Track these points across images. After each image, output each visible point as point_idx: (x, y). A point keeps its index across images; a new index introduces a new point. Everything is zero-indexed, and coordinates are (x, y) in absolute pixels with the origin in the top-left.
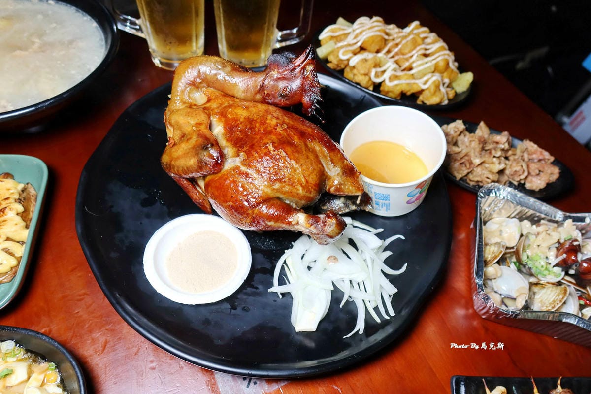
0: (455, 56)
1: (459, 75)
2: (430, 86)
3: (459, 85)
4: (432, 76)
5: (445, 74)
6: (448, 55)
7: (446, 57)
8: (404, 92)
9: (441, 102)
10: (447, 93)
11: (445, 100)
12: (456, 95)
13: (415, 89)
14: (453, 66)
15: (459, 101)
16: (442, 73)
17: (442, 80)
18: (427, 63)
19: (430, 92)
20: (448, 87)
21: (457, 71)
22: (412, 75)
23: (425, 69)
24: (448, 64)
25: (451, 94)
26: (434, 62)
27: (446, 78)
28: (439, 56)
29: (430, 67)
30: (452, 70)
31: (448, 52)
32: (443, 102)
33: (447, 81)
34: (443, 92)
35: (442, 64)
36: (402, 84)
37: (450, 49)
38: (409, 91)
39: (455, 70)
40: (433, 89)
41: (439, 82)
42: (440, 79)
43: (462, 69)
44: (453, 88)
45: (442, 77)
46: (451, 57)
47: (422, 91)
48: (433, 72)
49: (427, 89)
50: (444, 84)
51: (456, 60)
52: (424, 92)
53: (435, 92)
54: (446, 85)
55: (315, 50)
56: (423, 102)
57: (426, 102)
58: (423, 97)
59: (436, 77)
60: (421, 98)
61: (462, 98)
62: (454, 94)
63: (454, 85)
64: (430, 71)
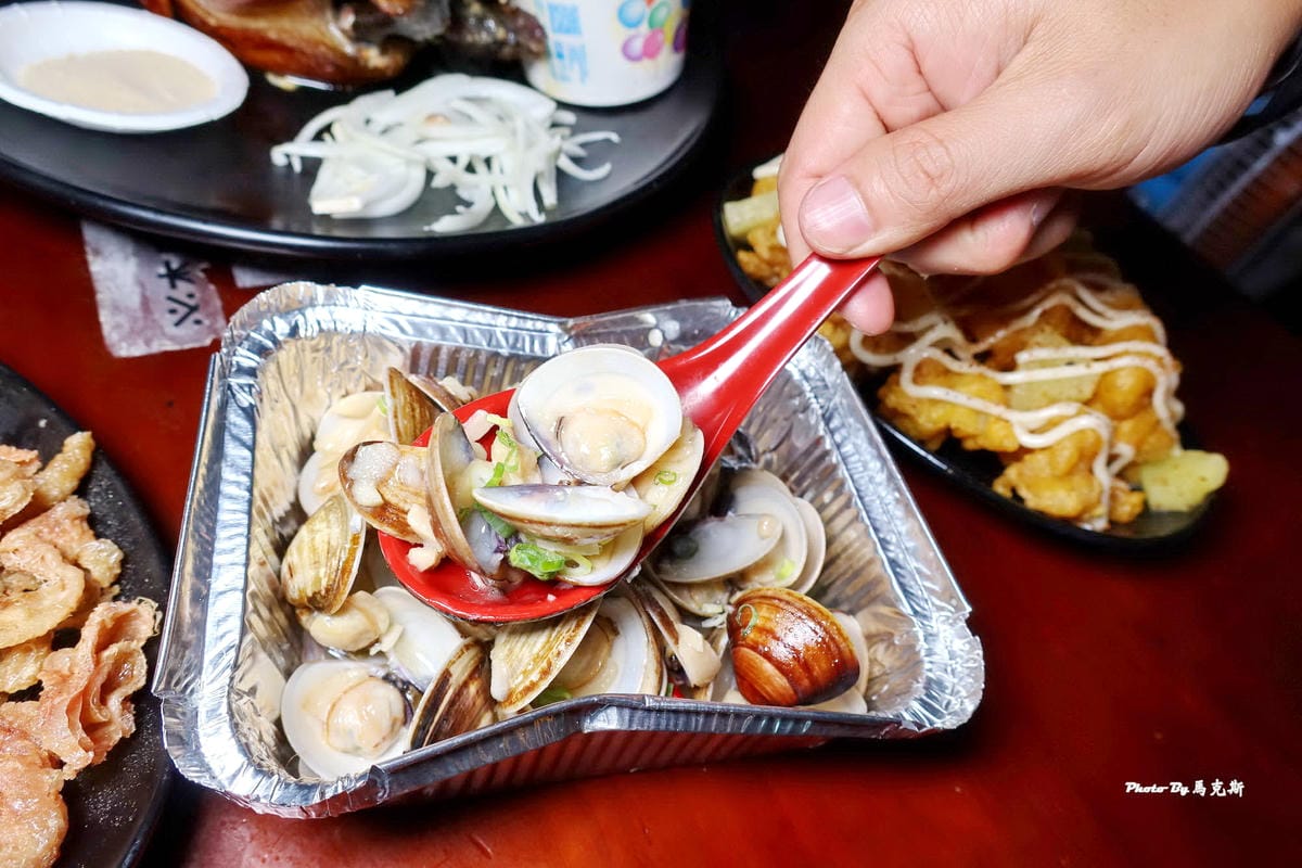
0: (1183, 377)
1: (1177, 451)
2: (1059, 443)
3: (1165, 482)
4: (1079, 414)
5: (1126, 426)
6: (1160, 361)
7: (1150, 365)
8: (958, 435)
9: (1078, 518)
10: (1113, 497)
11: (1099, 517)
12: (1146, 513)
13: (995, 438)
14: (1166, 409)
15: (1147, 535)
16: (1116, 416)
17: (1112, 445)
18: (1070, 363)
19: (1052, 463)
20: (1120, 475)
21: (1175, 435)
22: (1007, 388)
23: (1058, 381)
24: (1149, 393)
25: (1128, 507)
26: (1100, 368)
27: (1128, 443)
28: (1126, 353)
29: (1080, 379)
30: (1158, 422)
31: (1160, 351)
32: (1089, 521)
33: (1126, 451)
34: (1100, 485)
35: (1126, 384)
36: (954, 405)
37: (1173, 346)
38: (974, 437)
39: (1169, 426)
40: (1066, 456)
41: (1098, 440)
42: (1105, 434)
43: (1193, 435)
44: (1137, 488)
45: (1115, 433)
46: (1167, 377)
47: (1022, 452)
48: (1088, 403)
49: (1043, 449)
50: (1112, 459)
51: (1181, 393)
52: (1027, 457)
53: (1070, 472)
54: (1117, 466)
55: (723, 203)
56: (1014, 490)
57: (1023, 493)
58: (1020, 475)
59: (1093, 422)
60: (1012, 473)
61: (1165, 530)
62: (1138, 510)
63: (1148, 476)
64: (1073, 393)
